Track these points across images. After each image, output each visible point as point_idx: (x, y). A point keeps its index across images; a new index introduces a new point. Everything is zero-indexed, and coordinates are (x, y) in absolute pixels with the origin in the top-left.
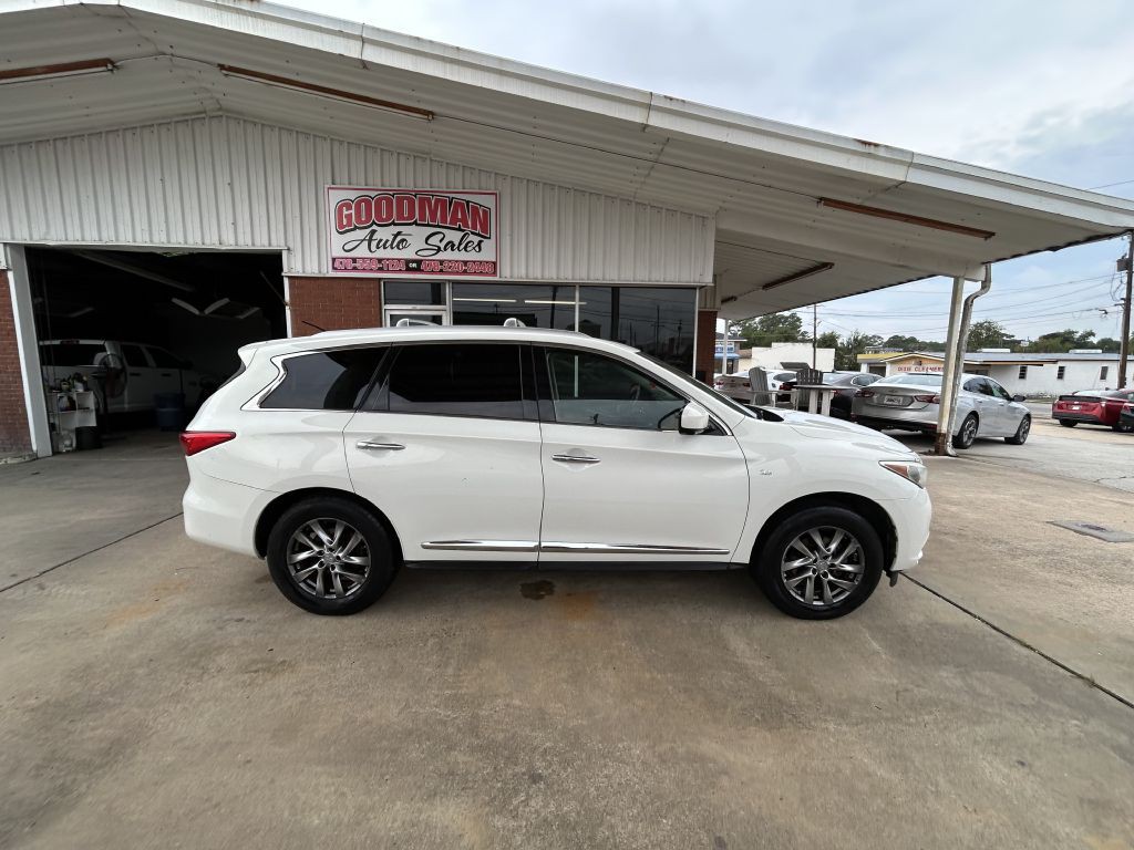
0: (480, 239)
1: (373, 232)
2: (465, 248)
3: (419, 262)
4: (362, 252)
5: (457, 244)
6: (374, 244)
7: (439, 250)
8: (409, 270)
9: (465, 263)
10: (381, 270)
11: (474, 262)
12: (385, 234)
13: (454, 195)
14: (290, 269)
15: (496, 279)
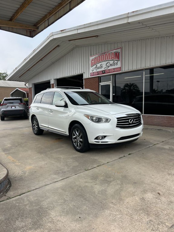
0: (117, 61)
1: (97, 65)
2: (114, 65)
3: (104, 71)
4: (95, 71)
5: (112, 64)
6: (97, 68)
7: (109, 67)
8: (103, 73)
9: (114, 69)
10: (98, 74)
11: (116, 68)
12: (99, 65)
13: (112, 51)
14: (84, 77)
15: (121, 72)
